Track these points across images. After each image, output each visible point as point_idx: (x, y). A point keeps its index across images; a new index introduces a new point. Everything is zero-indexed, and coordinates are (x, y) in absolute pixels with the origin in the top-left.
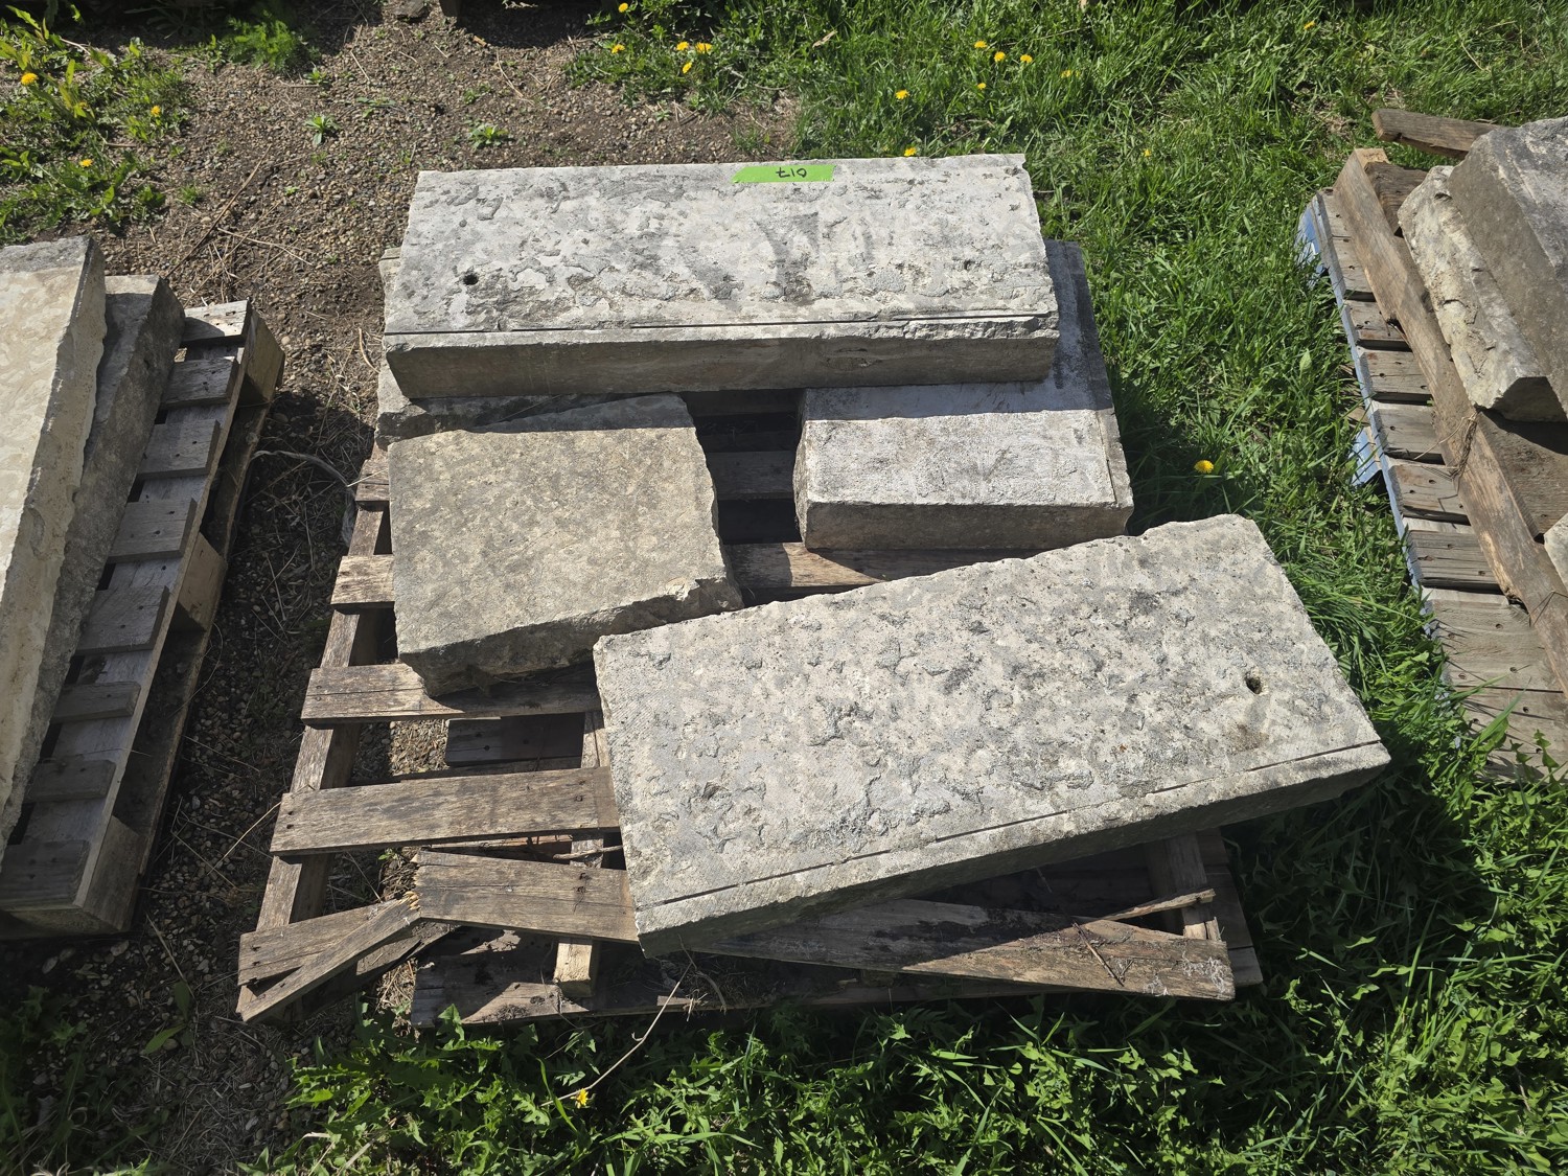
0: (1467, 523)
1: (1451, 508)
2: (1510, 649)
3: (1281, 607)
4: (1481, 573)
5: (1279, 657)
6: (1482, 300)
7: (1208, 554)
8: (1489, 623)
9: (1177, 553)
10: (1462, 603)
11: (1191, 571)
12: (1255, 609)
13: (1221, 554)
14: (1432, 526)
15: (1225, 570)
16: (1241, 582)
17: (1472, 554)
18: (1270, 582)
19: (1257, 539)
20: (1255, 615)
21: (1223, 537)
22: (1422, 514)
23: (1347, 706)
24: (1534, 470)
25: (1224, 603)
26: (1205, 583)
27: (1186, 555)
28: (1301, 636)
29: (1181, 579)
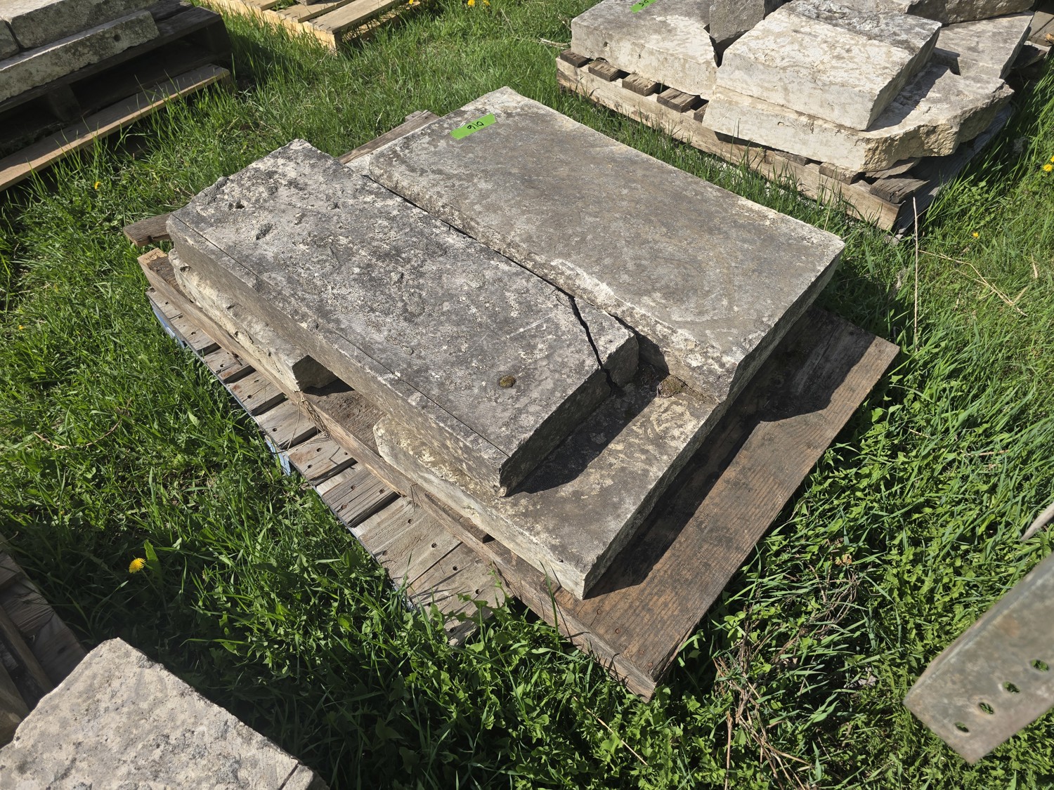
0: (356, 462)
1: (341, 459)
2: (425, 532)
3: (170, 705)
4: (382, 491)
5: (184, 757)
6: (244, 325)
7: (84, 706)
8: (403, 524)
9: (54, 729)
10: (379, 524)
11: (74, 738)
12: (147, 727)
13: (98, 696)
14: (338, 479)
15: (107, 709)
16: (125, 710)
17: (369, 482)
18: (152, 688)
19: (127, 655)
20: (150, 732)
21: (94, 676)
22: (325, 477)
23: (259, 755)
24: (356, 411)
25: (114, 744)
26: (91, 740)
27: (64, 724)
28: (197, 719)
29: (64, 755)
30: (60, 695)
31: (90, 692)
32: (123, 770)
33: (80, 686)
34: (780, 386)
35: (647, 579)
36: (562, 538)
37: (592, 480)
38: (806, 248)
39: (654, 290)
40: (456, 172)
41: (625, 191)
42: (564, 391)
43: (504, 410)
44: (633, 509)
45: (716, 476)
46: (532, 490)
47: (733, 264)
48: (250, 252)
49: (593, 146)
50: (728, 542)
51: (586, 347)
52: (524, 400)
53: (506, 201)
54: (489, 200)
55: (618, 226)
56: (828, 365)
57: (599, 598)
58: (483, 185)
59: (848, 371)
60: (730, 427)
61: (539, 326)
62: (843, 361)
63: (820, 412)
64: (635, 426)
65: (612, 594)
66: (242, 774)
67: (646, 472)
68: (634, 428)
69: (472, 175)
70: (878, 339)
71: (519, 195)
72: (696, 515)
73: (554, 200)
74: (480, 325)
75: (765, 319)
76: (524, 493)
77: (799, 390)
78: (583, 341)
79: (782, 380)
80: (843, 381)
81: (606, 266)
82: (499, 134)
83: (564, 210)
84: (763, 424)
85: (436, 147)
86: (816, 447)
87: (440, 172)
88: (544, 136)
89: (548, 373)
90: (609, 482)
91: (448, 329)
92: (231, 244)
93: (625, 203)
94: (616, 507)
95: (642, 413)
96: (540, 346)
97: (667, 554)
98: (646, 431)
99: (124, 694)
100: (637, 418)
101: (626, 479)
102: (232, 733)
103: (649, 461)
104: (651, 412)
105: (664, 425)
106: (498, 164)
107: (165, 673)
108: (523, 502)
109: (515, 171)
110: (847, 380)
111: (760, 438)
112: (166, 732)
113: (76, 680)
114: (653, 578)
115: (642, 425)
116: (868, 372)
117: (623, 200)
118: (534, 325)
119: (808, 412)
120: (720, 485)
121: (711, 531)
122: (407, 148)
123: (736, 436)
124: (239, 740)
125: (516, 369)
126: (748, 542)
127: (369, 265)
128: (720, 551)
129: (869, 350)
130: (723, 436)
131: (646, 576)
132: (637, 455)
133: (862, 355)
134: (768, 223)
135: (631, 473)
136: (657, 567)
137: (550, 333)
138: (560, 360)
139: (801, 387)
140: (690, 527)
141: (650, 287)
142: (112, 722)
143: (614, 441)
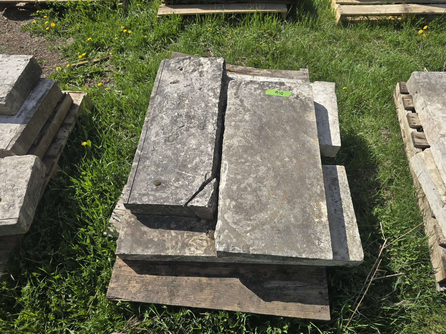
30: (17, 158)
31: (20, 163)
32: (4, 184)
33: (20, 160)
34: (264, 277)
35: (141, 275)
36: (125, 238)
37: (154, 234)
38: (314, 244)
39: (236, 201)
40: (246, 105)
41: (287, 159)
42: (164, 202)
43: (145, 190)
44: (149, 253)
45: (199, 275)
46: (138, 219)
47: (275, 220)
48: (164, 86)
49: (306, 133)
50: (172, 295)
51: (189, 196)
52: (153, 193)
53: (244, 129)
54: (240, 123)
55: (263, 169)
56: (292, 292)
57: (125, 264)
58: (247, 117)
59: (295, 302)
60: (227, 268)
61: (189, 176)
62: (300, 297)
63: (262, 300)
64: (186, 234)
65: (129, 267)
66: (11, 208)
67: (168, 249)
68: (185, 234)
69: (249, 110)
70: (328, 307)
71: (251, 130)
72: (177, 277)
73: (259, 141)
74: (178, 160)
75: (251, 248)
76: (136, 217)
77: (267, 286)
78: (192, 193)
79: (268, 276)
80: (287, 302)
81: (236, 178)
82: (282, 102)
83: (256, 147)
84: (238, 280)
85: (255, 91)
86: (240, 307)
87: (242, 101)
88: (295, 115)
89: (169, 192)
90: (156, 240)
91: (169, 153)
92: (164, 80)
93: (279, 163)
94: (147, 248)
95: (194, 233)
96: (180, 182)
97: (155, 276)
98: (186, 238)
99: (22, 170)
100: (191, 232)
101: (161, 244)
102: (20, 198)
103: (173, 247)
104: (197, 235)
105: (193, 243)
106: (263, 113)
107: (30, 173)
108: (133, 219)
109: (264, 120)
110: (289, 304)
111: (230, 282)
112: (16, 185)
113: (22, 158)
114: (142, 277)
115: (188, 236)
116: (302, 311)
117: (281, 161)
118: (189, 174)
119: (258, 295)
120: (196, 279)
121: (173, 286)
122: (246, 85)
123: (224, 272)
124: (19, 201)
125: (165, 182)
126: (177, 302)
127: (181, 115)
128: (166, 294)
129: (317, 306)
130: (221, 268)
131: (142, 274)
132: (174, 242)
133: (311, 304)
134: (316, 220)
135: (165, 244)
136: (148, 276)
137: (188, 181)
138: (178, 192)
139: (270, 286)
140: (170, 278)
141: (236, 198)
142: (15, 173)
143: (175, 231)
